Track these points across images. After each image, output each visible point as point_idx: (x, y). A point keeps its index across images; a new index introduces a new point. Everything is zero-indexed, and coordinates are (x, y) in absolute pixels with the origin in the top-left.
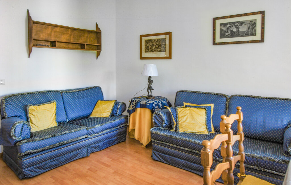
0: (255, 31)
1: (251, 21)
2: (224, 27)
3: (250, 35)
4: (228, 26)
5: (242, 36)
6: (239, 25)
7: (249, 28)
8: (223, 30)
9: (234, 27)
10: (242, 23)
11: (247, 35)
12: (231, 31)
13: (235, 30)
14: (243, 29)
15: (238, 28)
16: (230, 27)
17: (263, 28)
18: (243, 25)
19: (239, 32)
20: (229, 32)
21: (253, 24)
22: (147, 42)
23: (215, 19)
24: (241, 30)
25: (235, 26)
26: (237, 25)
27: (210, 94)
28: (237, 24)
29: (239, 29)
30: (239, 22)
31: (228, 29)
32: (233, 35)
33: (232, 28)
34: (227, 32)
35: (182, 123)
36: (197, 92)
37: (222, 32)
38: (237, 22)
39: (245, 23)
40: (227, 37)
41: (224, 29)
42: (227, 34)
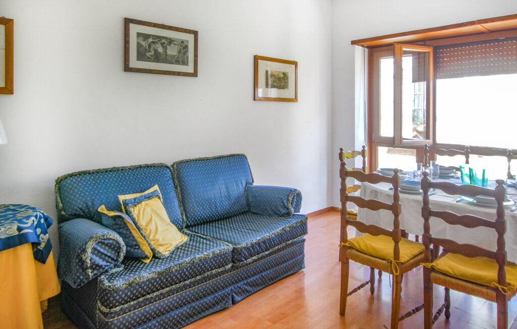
0: (187, 57)
1: (182, 42)
2: (144, 40)
3: (181, 63)
4: (151, 40)
5: (171, 63)
6: (166, 42)
7: (180, 52)
8: (142, 46)
9: (159, 44)
10: (171, 41)
11: (178, 62)
12: (156, 51)
13: (160, 50)
14: (172, 51)
15: (165, 48)
16: (153, 43)
17: (196, 56)
18: (172, 44)
19: (166, 55)
20: (152, 53)
21: (184, 47)
23: (127, 21)
25: (161, 43)
26: (164, 43)
28: (164, 41)
29: (166, 50)
30: (167, 38)
31: (150, 46)
32: (157, 58)
33: (157, 45)
34: (149, 51)
37: (141, 49)
38: (164, 38)
39: (174, 42)
41: (143, 43)
42: (148, 54)
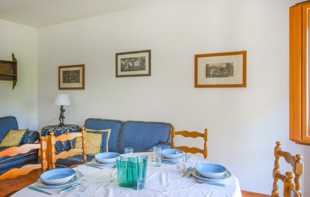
0: (145, 66)
1: (142, 58)
2: (124, 62)
3: (141, 69)
4: (127, 61)
5: (136, 70)
6: (134, 60)
7: (141, 64)
8: (123, 64)
9: (130, 62)
10: (136, 59)
11: (140, 69)
12: (129, 65)
13: (131, 64)
14: (137, 64)
15: (133, 63)
16: (128, 62)
17: (150, 64)
18: (137, 61)
19: (134, 67)
20: (127, 67)
21: (143, 60)
22: (64, 73)
23: (117, 55)
24: (135, 65)
25: (131, 61)
26: (133, 61)
27: (110, 120)
28: (133, 60)
29: (134, 64)
30: (134, 58)
31: (126, 64)
33: (129, 63)
34: (126, 66)
35: (78, 146)
36: (101, 120)
37: (122, 66)
38: (133, 58)
39: (138, 59)
40: (126, 71)
41: (123, 63)
42: (126, 68)
